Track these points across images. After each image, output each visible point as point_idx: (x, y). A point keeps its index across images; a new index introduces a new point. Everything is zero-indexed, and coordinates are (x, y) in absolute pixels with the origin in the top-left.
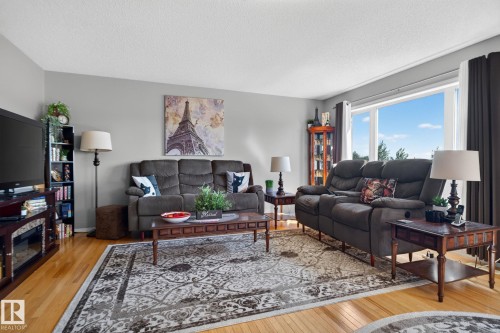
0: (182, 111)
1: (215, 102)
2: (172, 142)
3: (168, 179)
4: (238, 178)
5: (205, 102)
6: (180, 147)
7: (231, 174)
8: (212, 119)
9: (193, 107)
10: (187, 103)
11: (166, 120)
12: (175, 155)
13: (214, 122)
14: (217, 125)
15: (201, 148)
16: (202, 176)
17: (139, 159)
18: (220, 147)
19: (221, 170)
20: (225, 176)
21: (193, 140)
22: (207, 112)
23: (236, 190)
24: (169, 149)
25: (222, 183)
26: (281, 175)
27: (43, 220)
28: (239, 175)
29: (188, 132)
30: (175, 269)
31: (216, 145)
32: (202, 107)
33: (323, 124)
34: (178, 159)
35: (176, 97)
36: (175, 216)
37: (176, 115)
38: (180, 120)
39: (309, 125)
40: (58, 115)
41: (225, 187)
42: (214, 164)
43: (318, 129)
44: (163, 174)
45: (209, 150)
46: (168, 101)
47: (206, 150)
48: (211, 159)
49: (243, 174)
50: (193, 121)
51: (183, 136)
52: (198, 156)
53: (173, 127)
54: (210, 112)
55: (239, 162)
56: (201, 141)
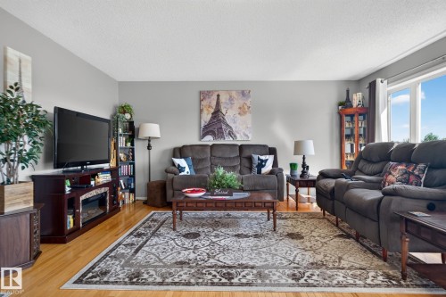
0: (214, 104)
1: (243, 93)
2: (206, 131)
3: (201, 160)
4: (262, 161)
5: (234, 94)
6: (212, 133)
7: (255, 157)
8: (240, 108)
9: (223, 99)
10: (218, 96)
11: (201, 111)
12: (209, 140)
13: (242, 111)
14: (245, 113)
15: (231, 134)
16: (230, 158)
17: (180, 145)
18: (247, 133)
19: (247, 153)
20: (250, 159)
21: (224, 127)
22: (235, 101)
23: (259, 172)
24: (204, 135)
25: (247, 165)
26: (304, 158)
27: (107, 189)
28: (263, 158)
29: (219, 121)
30: (187, 236)
31: (243, 131)
32: (231, 99)
33: (355, 105)
34: (211, 144)
35: (209, 92)
36: (192, 192)
37: (210, 106)
38: (212, 111)
39: (340, 107)
40: (124, 113)
41: (251, 169)
42: (241, 147)
43: (349, 111)
44: (197, 157)
45: (238, 136)
46: (204, 95)
47: (235, 136)
48: (239, 143)
49: (267, 157)
50: (224, 111)
51: (215, 125)
52: (228, 141)
53: (207, 117)
54: (238, 102)
55: (265, 146)
56: (231, 127)
